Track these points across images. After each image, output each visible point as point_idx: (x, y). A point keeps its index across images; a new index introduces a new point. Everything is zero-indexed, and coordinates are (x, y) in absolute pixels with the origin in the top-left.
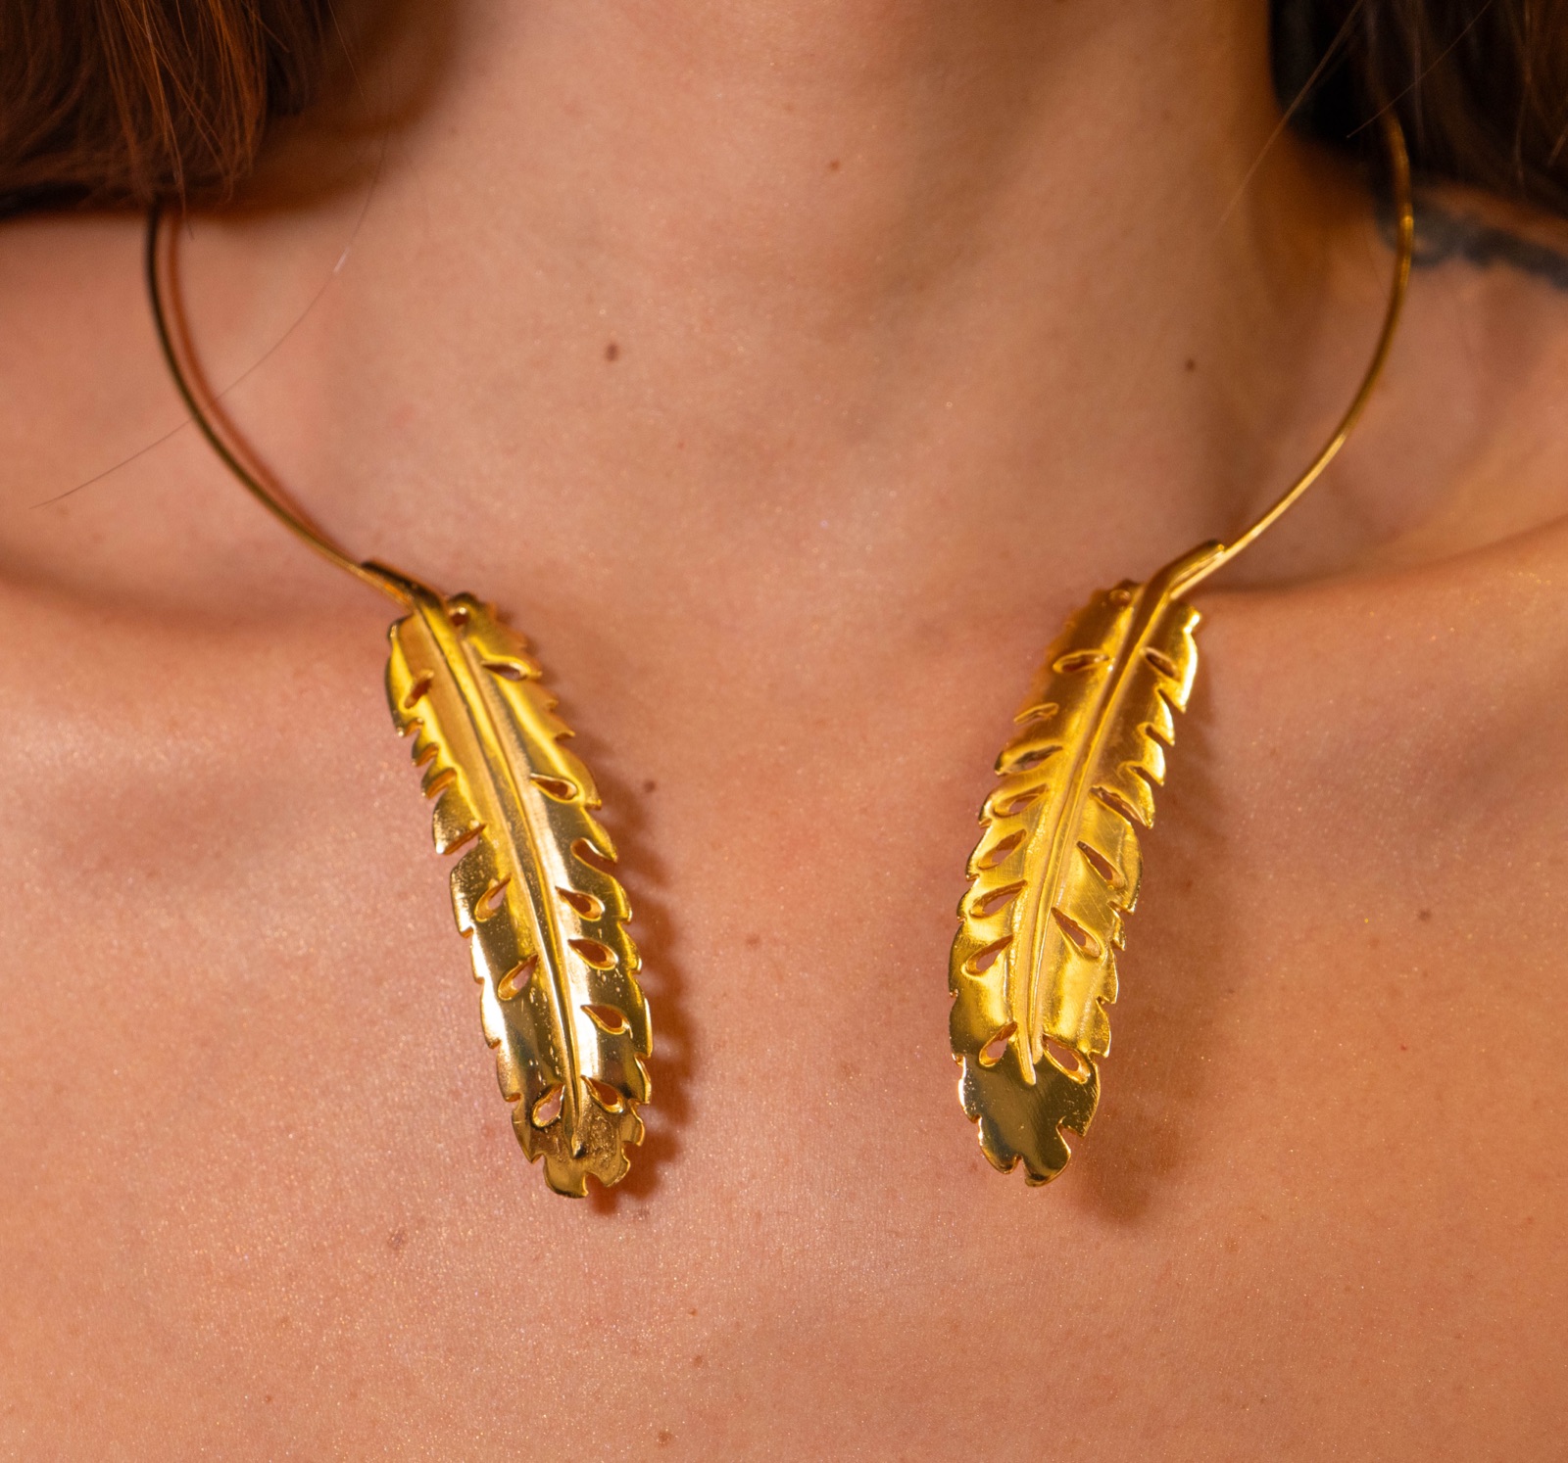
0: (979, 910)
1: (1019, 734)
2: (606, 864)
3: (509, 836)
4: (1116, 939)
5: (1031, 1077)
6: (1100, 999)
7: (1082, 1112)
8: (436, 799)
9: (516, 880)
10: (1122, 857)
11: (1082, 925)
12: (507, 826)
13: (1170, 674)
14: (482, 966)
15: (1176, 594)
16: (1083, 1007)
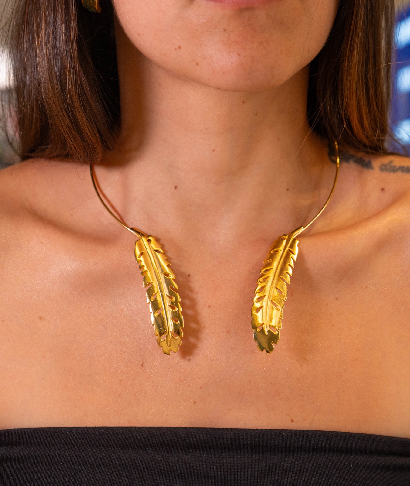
0: (257, 301)
1: (264, 266)
2: (176, 290)
3: (158, 284)
4: (283, 306)
5: (267, 333)
6: (280, 318)
7: (276, 340)
8: (143, 277)
9: (159, 293)
10: (284, 290)
11: (276, 303)
12: (157, 282)
13: (293, 253)
14: (151, 310)
15: (294, 237)
16: (276, 319)
